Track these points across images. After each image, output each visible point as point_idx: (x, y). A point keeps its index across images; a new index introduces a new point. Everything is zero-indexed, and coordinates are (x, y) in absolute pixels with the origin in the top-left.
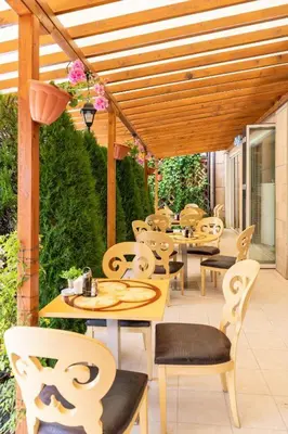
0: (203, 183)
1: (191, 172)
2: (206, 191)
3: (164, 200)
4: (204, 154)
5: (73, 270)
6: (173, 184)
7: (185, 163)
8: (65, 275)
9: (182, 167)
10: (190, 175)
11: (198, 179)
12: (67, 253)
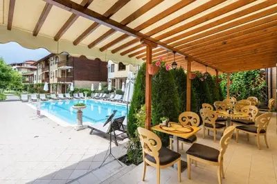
0: (263, 85)
1: (252, 79)
2: (265, 90)
3: (234, 94)
4: (263, 69)
5: (164, 118)
6: (240, 85)
7: (248, 75)
8: (161, 119)
9: (246, 77)
10: (252, 81)
11: (259, 83)
12: (163, 113)
